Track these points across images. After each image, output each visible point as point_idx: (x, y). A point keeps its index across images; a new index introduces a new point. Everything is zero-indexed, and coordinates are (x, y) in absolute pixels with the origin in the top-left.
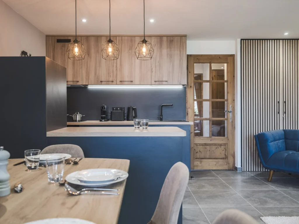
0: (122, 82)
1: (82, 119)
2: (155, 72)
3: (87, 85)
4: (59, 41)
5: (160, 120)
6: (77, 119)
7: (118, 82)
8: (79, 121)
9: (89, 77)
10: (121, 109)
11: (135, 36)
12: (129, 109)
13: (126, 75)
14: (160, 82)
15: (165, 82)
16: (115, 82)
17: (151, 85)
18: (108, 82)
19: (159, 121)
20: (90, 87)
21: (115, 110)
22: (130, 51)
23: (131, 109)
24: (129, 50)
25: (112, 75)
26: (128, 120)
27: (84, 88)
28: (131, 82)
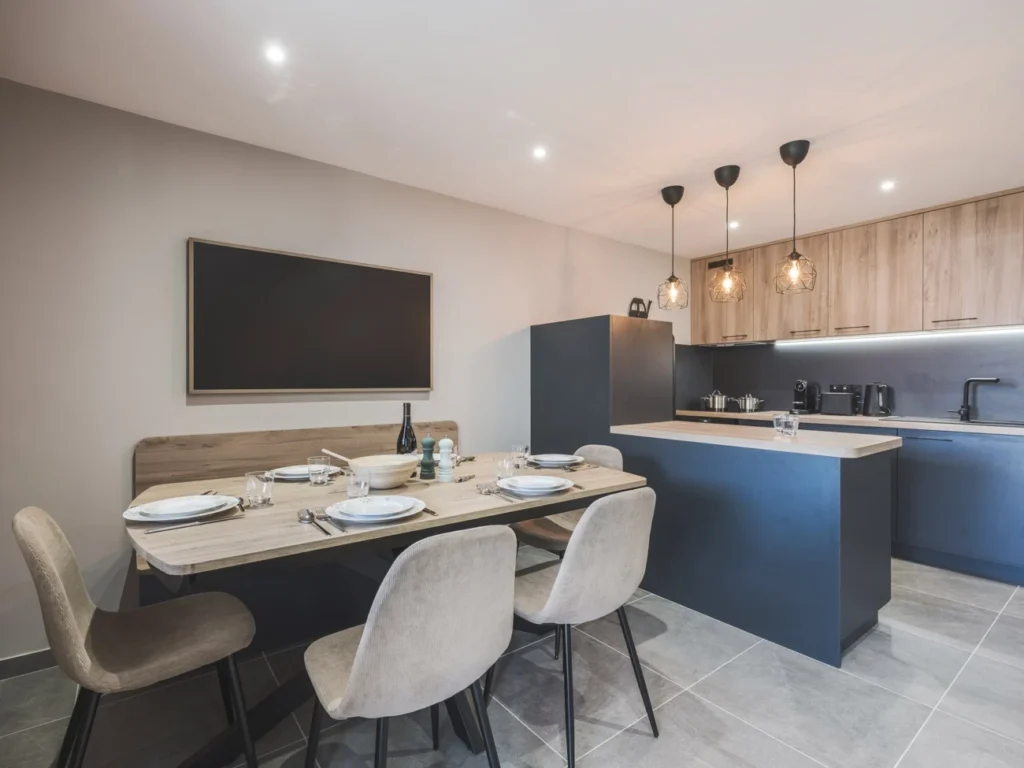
0: (840, 331)
1: (760, 408)
2: (937, 299)
3: (774, 341)
4: (712, 265)
5: (962, 419)
6: (748, 408)
7: (832, 330)
8: (751, 411)
9: (766, 326)
10: (851, 389)
11: (875, 223)
12: (869, 388)
13: (852, 313)
14: (954, 322)
15: (968, 321)
16: (823, 332)
17: (923, 330)
18: (807, 333)
19: (958, 421)
20: (780, 344)
21: (838, 391)
22: (863, 259)
23: (874, 390)
24: (861, 256)
25: (816, 316)
26: (866, 413)
27: (768, 346)
28: (865, 329)
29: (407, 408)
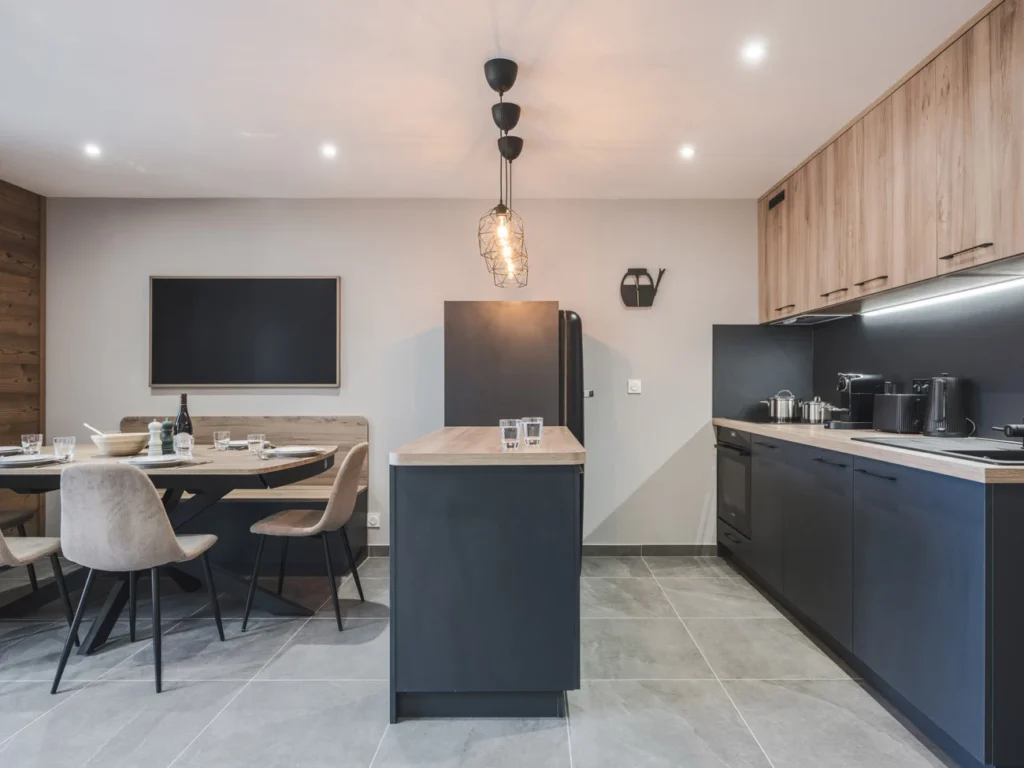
2: (950, 214)
9: (808, 288)
13: (873, 256)
15: (983, 250)
16: (850, 292)
18: (838, 295)
22: (881, 160)
25: (844, 267)
28: (884, 282)
29: (184, 398)
